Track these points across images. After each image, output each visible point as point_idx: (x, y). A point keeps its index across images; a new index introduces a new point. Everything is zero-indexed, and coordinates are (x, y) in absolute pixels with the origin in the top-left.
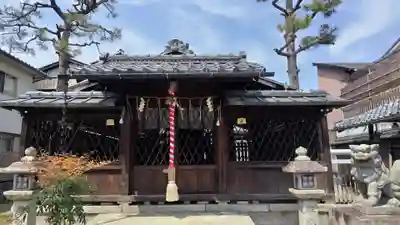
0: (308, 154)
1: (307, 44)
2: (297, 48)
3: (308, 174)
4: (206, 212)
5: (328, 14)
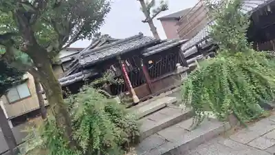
2: (151, 17)
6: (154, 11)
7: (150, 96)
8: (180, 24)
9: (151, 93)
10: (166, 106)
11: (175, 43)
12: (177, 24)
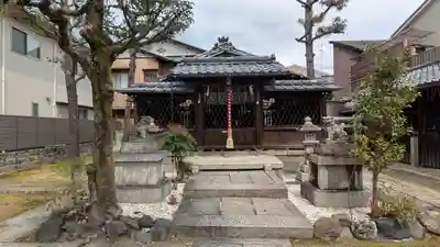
0: (313, 121)
1: (322, 32)
2: (314, 36)
3: (310, 132)
4: (250, 154)
5: (340, 8)
6: (320, 30)
7: (254, 146)
8: (359, 59)
9: (256, 144)
10: (263, 169)
11: (319, 87)
12: (354, 59)
